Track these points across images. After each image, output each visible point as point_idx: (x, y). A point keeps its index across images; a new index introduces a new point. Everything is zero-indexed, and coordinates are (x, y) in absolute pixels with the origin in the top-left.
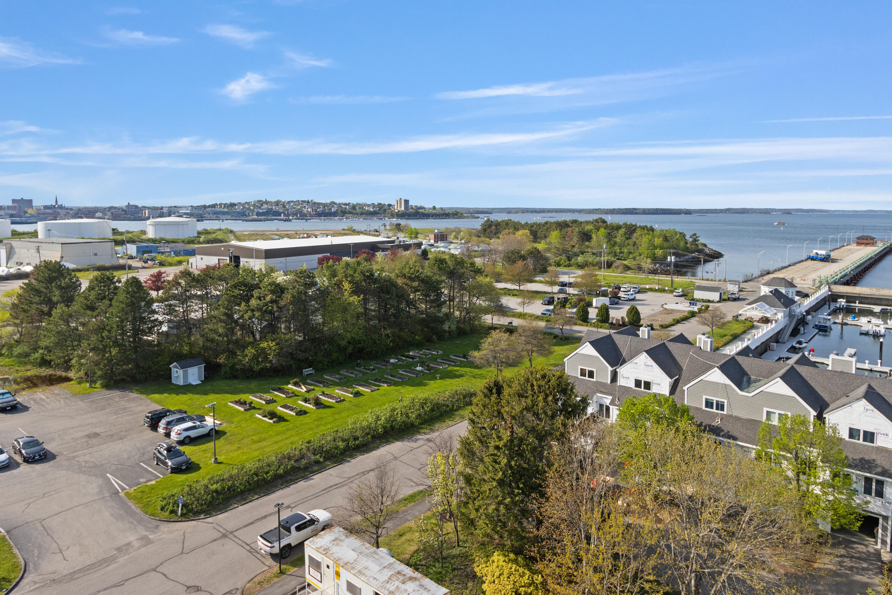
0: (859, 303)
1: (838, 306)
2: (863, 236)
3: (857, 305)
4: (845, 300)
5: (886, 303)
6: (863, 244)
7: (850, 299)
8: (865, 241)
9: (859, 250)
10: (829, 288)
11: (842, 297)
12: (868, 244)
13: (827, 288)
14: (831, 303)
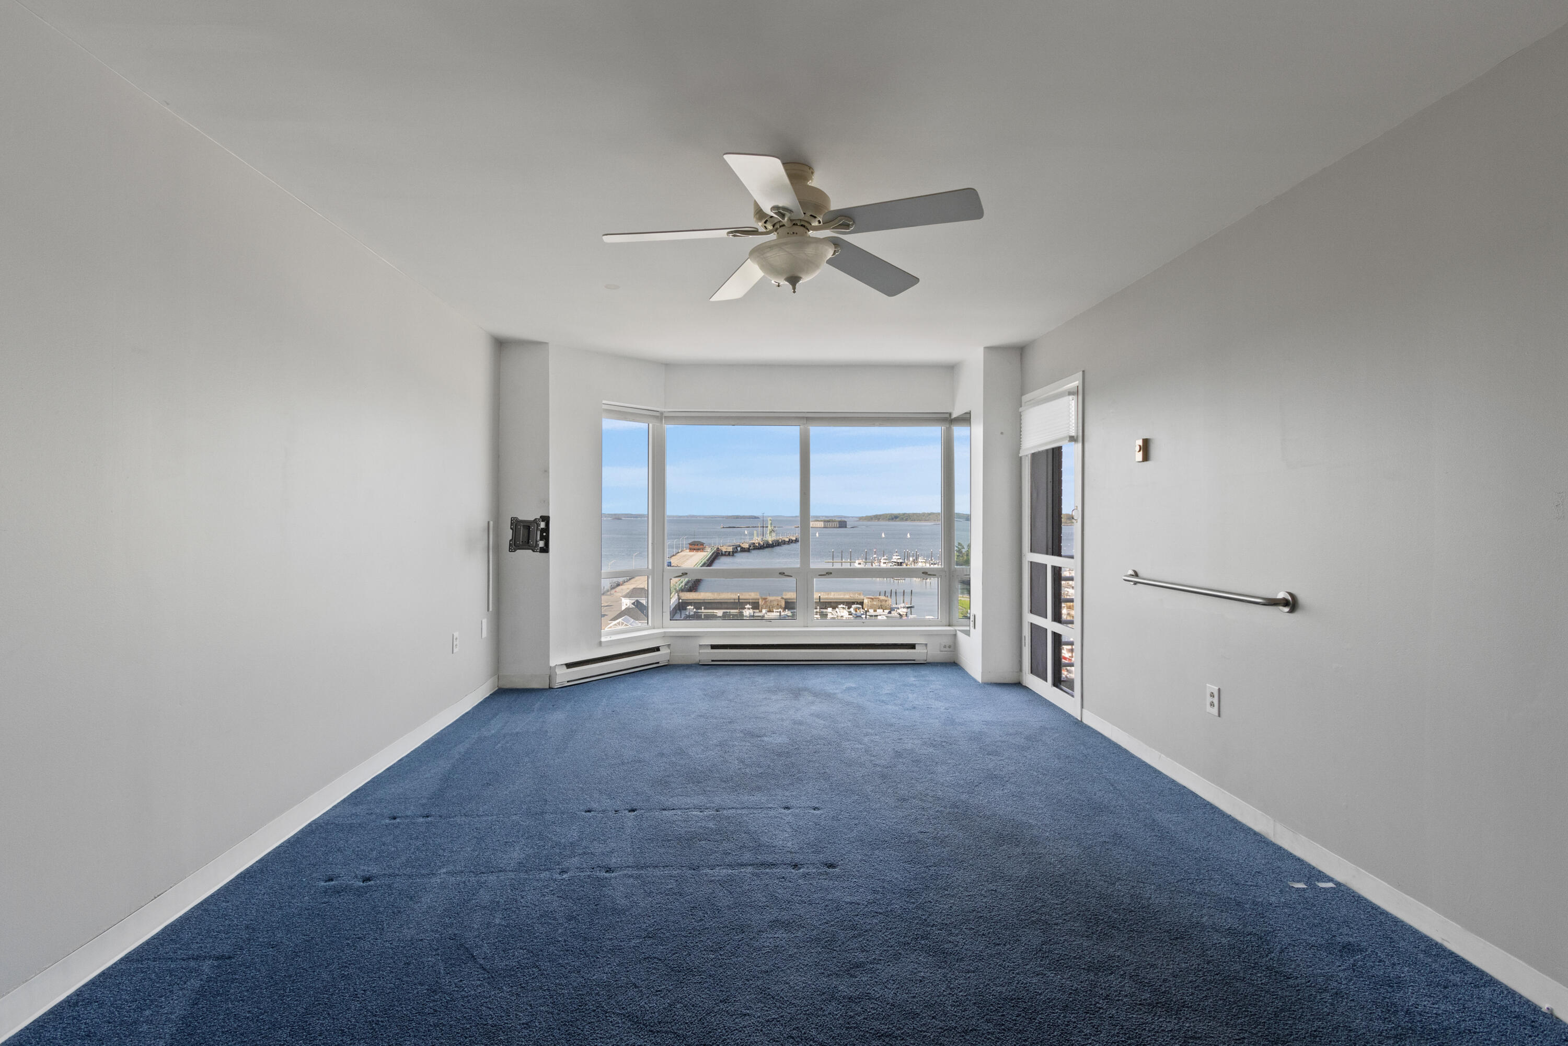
0: (704, 609)
1: (687, 613)
2: (694, 542)
3: (703, 610)
4: (692, 607)
5: (726, 606)
6: (694, 549)
7: (698, 605)
8: (696, 547)
9: (691, 556)
10: (678, 595)
11: (690, 604)
12: (699, 549)
13: (677, 597)
14: (682, 611)
